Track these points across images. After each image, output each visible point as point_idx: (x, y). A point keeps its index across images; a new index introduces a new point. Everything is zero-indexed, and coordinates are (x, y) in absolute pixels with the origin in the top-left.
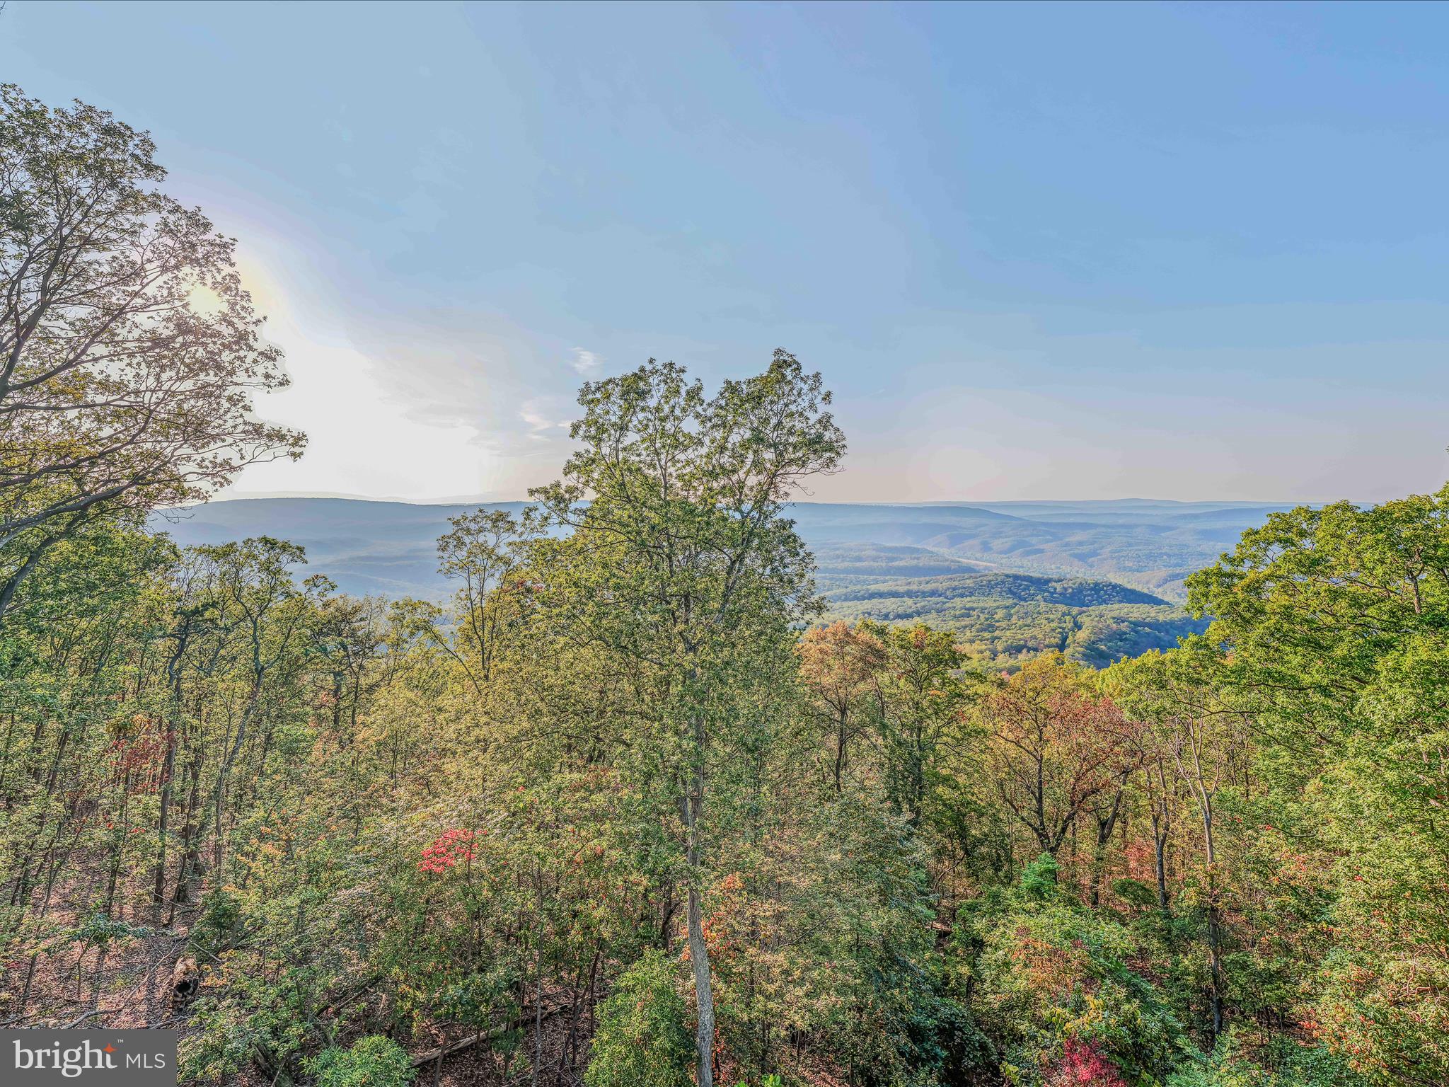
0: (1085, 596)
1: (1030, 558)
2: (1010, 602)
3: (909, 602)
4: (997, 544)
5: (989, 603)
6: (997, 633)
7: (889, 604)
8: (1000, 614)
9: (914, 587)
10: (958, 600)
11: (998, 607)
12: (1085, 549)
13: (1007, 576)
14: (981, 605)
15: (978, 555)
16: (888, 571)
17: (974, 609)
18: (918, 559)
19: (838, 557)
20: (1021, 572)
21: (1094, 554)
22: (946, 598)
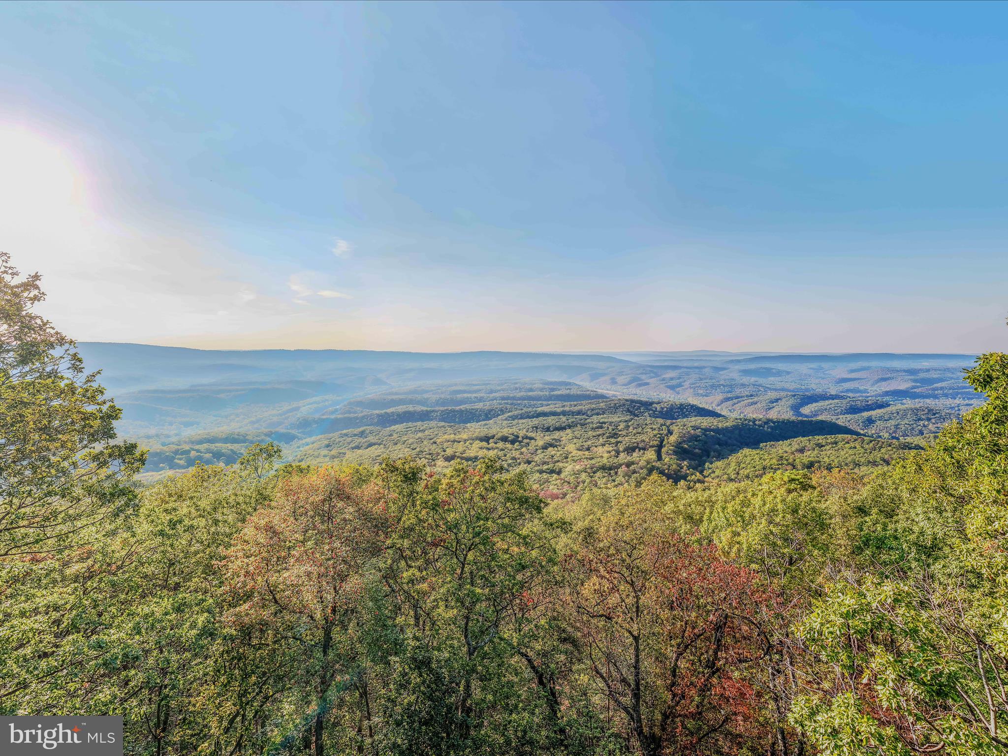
0: (675, 413)
1: (641, 388)
2: (628, 418)
3: (564, 419)
4: (621, 379)
5: (615, 418)
6: (620, 439)
7: (550, 420)
8: (622, 426)
9: (567, 409)
10: (595, 417)
11: (620, 422)
12: (674, 382)
13: (627, 400)
14: (610, 420)
15: (609, 387)
16: (550, 398)
17: (605, 423)
18: (570, 389)
19: (516, 389)
20: (635, 398)
21: (680, 385)
22: (587, 416)
